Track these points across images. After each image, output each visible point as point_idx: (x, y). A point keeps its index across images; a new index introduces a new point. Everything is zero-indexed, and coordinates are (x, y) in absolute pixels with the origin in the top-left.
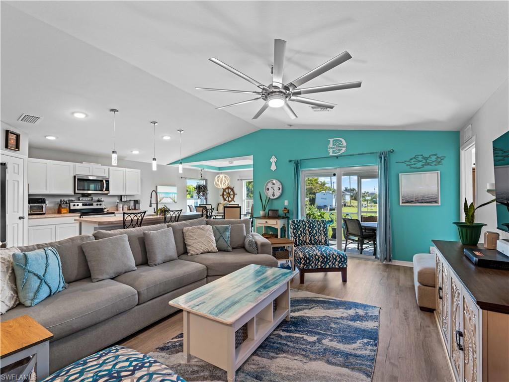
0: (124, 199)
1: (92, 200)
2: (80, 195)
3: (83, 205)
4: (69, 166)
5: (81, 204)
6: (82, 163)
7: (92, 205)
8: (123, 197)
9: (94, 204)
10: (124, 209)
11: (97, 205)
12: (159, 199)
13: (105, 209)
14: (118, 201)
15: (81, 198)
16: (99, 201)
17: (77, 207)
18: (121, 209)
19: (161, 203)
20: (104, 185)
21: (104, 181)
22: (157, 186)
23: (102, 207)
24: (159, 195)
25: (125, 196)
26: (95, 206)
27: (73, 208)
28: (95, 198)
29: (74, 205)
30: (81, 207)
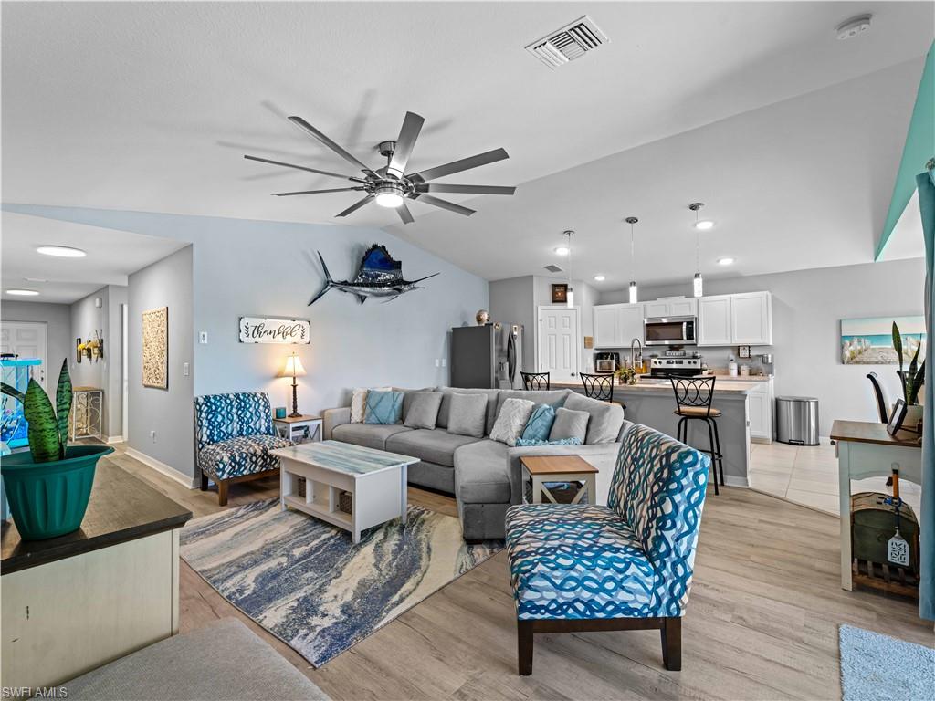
0: (744, 353)
1: (685, 354)
2: (666, 348)
3: (668, 362)
5: (664, 361)
6: (657, 300)
7: (681, 362)
8: (741, 348)
9: (685, 361)
10: (742, 372)
11: (689, 363)
12: (847, 354)
13: (705, 370)
14: (732, 356)
15: (668, 352)
16: (694, 357)
17: (658, 366)
18: (734, 373)
19: (857, 363)
20: (684, 330)
21: (685, 324)
22: (841, 321)
23: (698, 366)
24: (848, 342)
25: (747, 348)
26: (685, 365)
27: (653, 366)
28: (689, 352)
29: (655, 363)
30: (664, 365)
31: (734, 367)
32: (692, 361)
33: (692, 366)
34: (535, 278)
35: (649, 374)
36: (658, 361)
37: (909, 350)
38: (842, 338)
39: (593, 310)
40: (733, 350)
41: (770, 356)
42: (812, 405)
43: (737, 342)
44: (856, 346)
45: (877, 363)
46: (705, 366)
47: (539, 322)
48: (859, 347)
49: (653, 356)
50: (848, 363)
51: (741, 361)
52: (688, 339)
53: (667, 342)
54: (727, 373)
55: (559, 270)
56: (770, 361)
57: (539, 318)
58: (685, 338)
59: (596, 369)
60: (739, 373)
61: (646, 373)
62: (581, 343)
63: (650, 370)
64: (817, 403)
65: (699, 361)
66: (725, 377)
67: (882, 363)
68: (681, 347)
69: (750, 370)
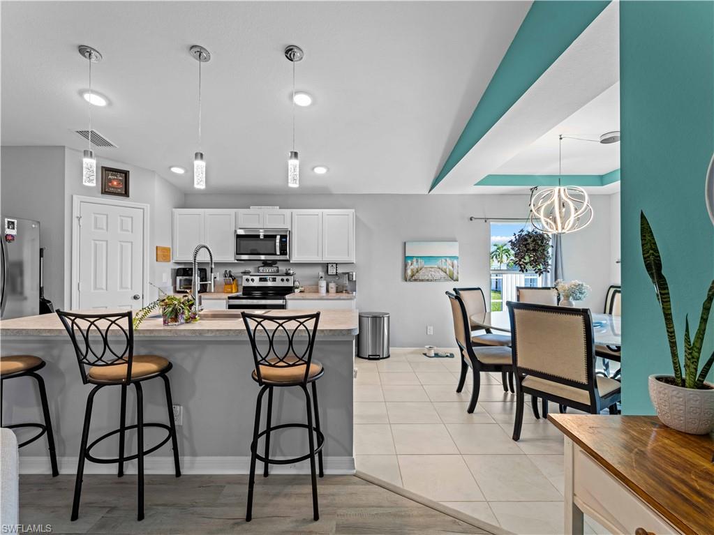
0: (332, 271)
1: (278, 271)
2: (260, 264)
3: (261, 280)
4: (230, 215)
5: (257, 279)
6: (249, 208)
7: (275, 280)
8: (330, 266)
9: (279, 278)
10: (330, 290)
11: (282, 280)
12: (409, 272)
13: (297, 288)
14: (322, 274)
15: (261, 269)
16: (288, 274)
17: (251, 284)
18: (323, 290)
19: (415, 280)
20: (278, 244)
21: (278, 237)
22: (405, 243)
23: (290, 284)
24: (410, 262)
25: (335, 265)
26: (279, 283)
27: (245, 284)
28: (283, 268)
29: (247, 280)
30: (257, 283)
31: (323, 284)
32: (285, 278)
33: (285, 284)
34: (67, 150)
35: (240, 294)
36: (250, 278)
37: (447, 270)
38: (406, 258)
39: (172, 215)
40: (323, 267)
41: (354, 273)
42: (386, 319)
43: (327, 258)
44: (415, 266)
45: (428, 280)
46: (297, 284)
47: (75, 221)
48: (417, 267)
49: (245, 273)
50: (410, 280)
51: (329, 279)
52: (281, 254)
53: (263, 257)
54: (317, 291)
55: (109, 145)
56: (354, 279)
57: (76, 214)
58: (278, 253)
59: (175, 288)
60: (328, 291)
61: (237, 292)
62: (150, 255)
63: (241, 289)
64: (389, 317)
65: (291, 278)
66: (315, 296)
67: (431, 281)
68: (275, 262)
69: (337, 287)
